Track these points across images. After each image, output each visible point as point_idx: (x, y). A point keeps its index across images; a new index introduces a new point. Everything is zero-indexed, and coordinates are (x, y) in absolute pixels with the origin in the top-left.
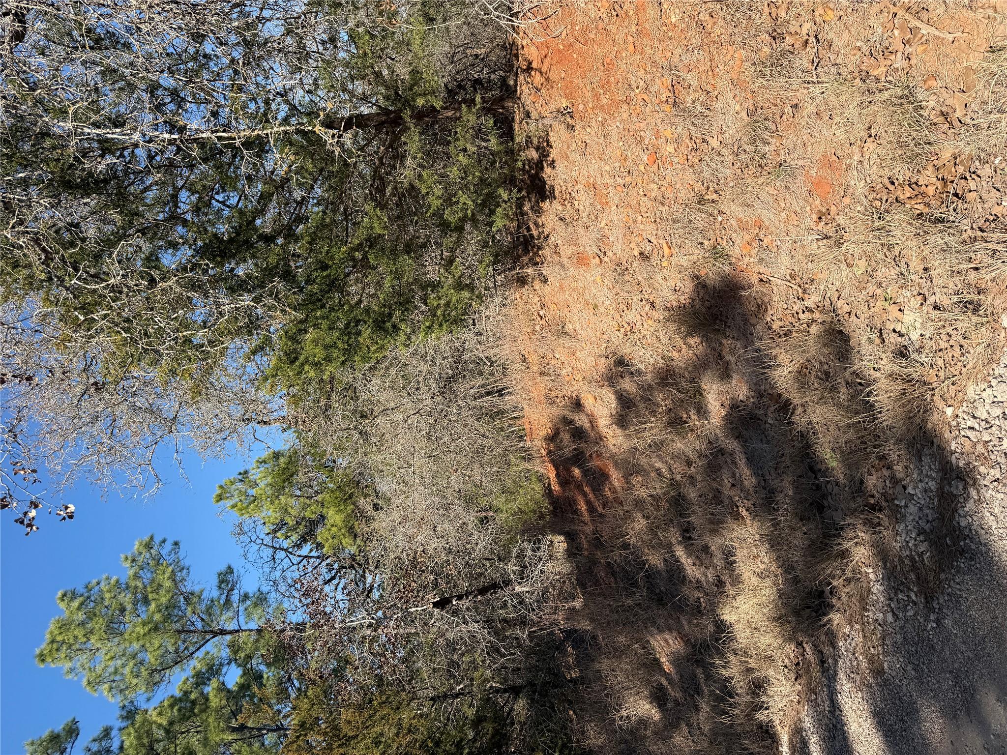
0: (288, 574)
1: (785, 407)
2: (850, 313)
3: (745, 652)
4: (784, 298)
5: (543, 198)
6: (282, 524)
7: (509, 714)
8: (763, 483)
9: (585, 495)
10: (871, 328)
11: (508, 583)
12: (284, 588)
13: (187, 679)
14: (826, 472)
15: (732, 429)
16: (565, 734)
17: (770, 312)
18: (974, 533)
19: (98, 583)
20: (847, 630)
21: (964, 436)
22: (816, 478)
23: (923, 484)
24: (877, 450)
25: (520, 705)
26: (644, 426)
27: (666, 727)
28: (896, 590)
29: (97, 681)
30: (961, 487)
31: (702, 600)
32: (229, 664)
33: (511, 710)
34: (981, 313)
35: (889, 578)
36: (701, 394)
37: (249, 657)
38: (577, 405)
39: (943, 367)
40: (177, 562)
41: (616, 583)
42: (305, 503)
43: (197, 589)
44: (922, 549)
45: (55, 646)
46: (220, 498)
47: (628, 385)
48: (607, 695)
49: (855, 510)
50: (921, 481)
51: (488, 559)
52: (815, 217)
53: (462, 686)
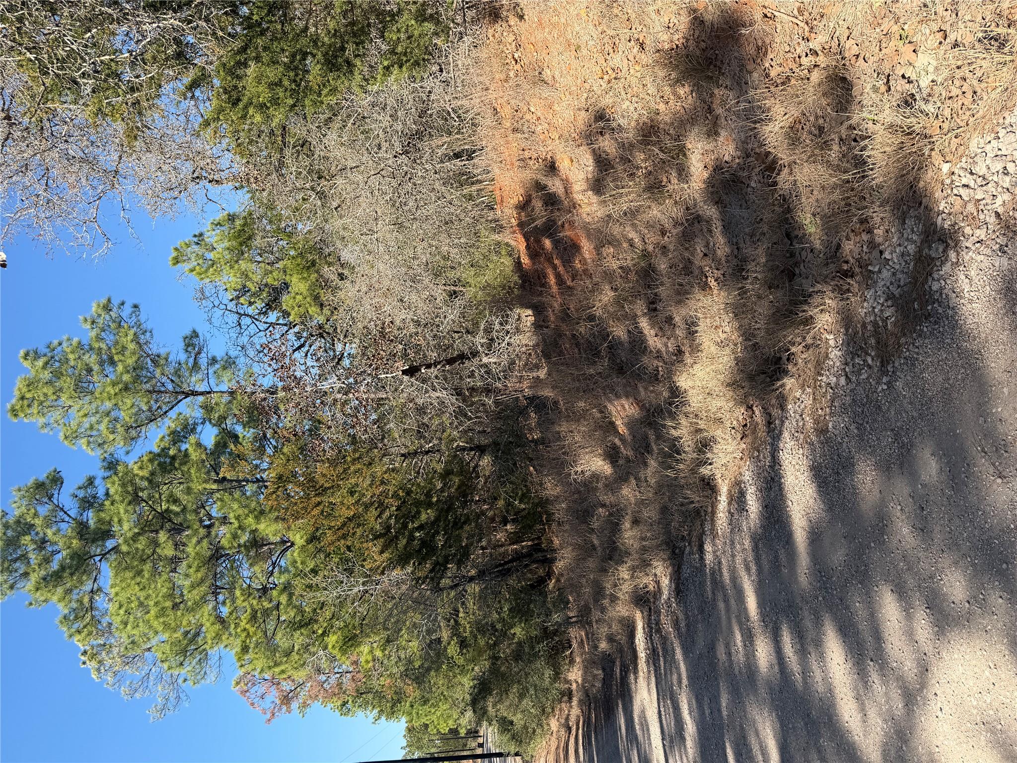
0: (255, 340)
1: (771, 166)
2: (858, 56)
3: (696, 415)
4: (788, 39)
6: (244, 290)
7: (474, 468)
8: (736, 252)
9: (555, 267)
10: (878, 74)
11: (475, 354)
12: (253, 353)
13: (164, 437)
14: (803, 238)
15: (712, 193)
16: (526, 486)
17: (770, 55)
18: (944, 296)
19: (60, 344)
20: (798, 394)
21: (956, 195)
22: (791, 244)
23: (902, 248)
24: (861, 212)
25: (486, 462)
26: (621, 191)
27: (616, 481)
28: (854, 355)
29: (74, 435)
30: (941, 250)
31: (660, 369)
32: (203, 423)
33: (477, 466)
34: (1006, 50)
35: (848, 344)
36: (685, 155)
37: (222, 418)
38: (552, 168)
39: (949, 117)
40: (138, 325)
41: (580, 353)
42: (266, 270)
43: (163, 352)
44: (888, 314)
45: (26, 402)
46: (176, 261)
47: (607, 144)
48: (564, 454)
49: (826, 277)
50: (900, 245)
51: (455, 332)
53: (431, 445)
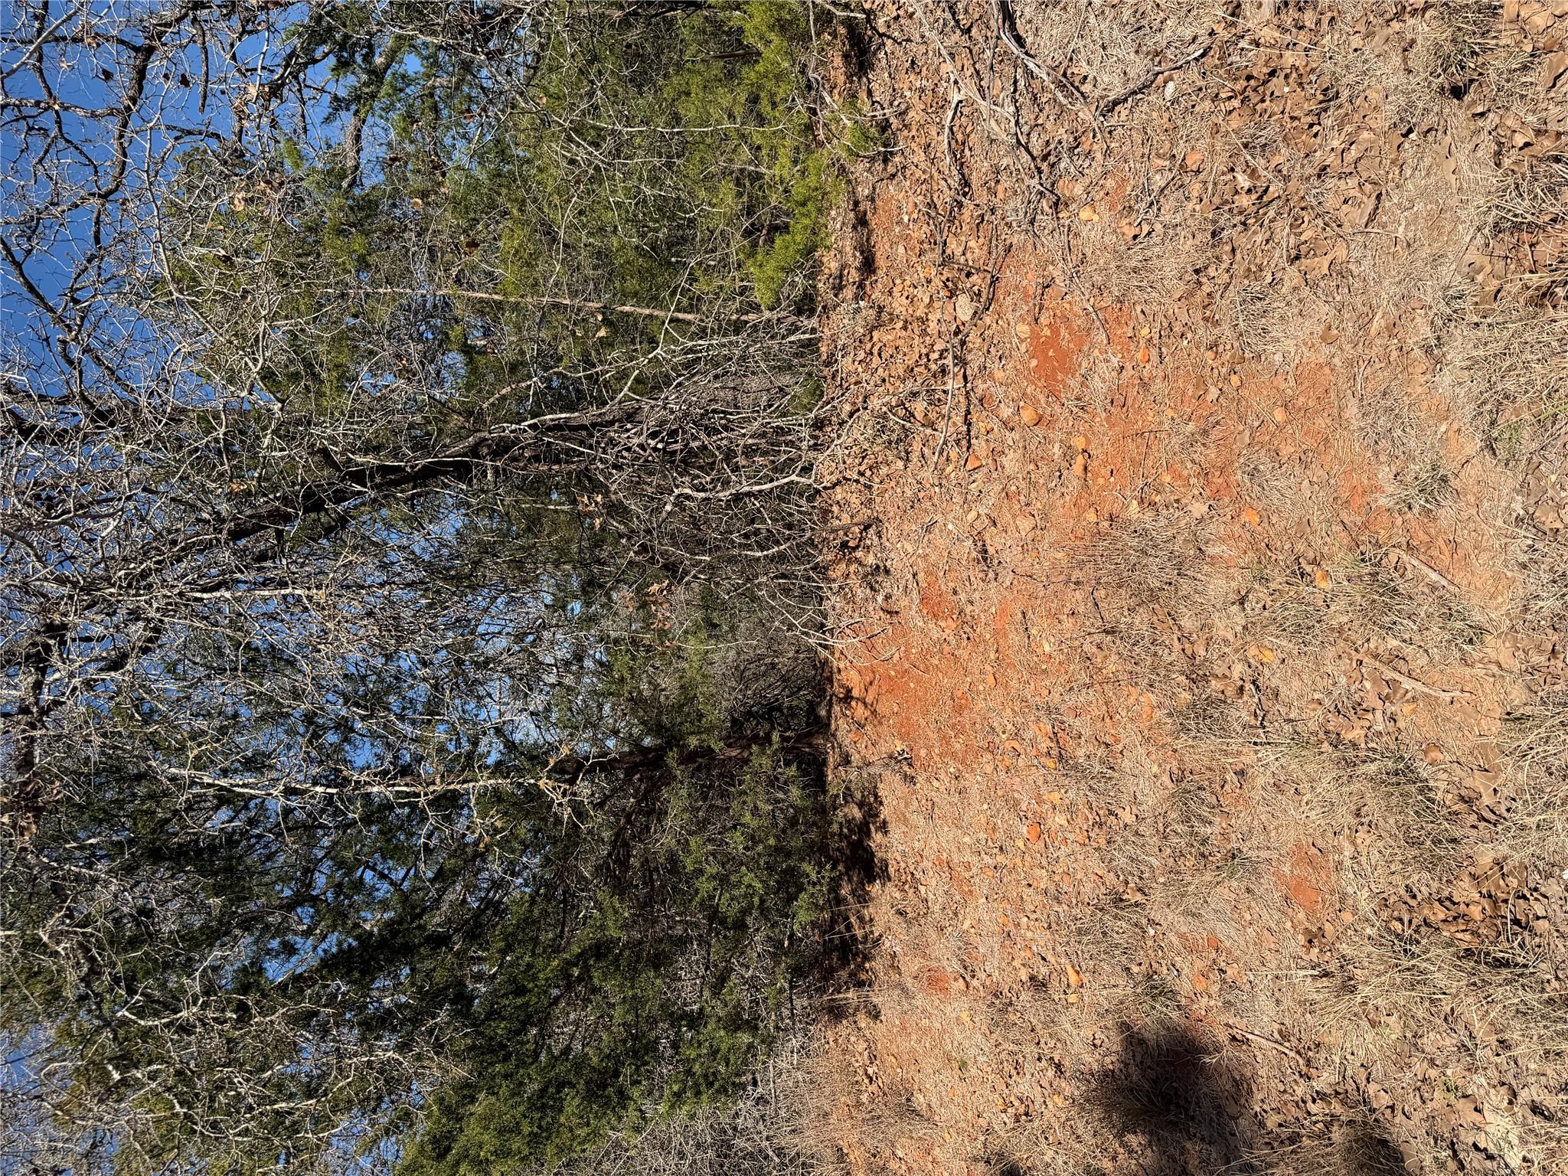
2: (1392, 1108)
4: (1277, 1073)
5: (871, 880)
10: (1435, 1140)
17: (1258, 1096)
52: (1302, 939)
